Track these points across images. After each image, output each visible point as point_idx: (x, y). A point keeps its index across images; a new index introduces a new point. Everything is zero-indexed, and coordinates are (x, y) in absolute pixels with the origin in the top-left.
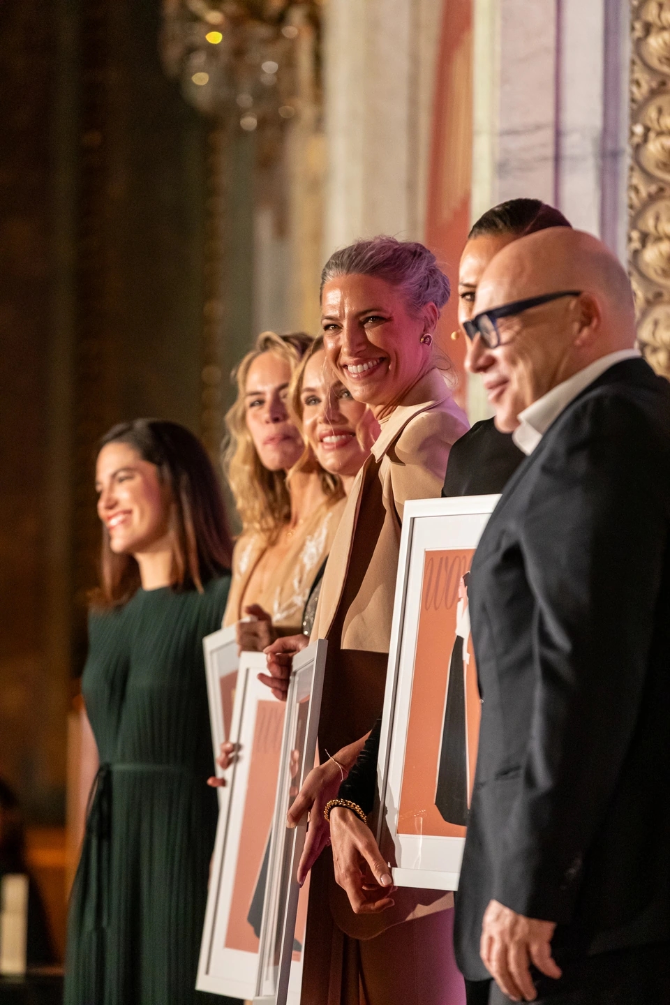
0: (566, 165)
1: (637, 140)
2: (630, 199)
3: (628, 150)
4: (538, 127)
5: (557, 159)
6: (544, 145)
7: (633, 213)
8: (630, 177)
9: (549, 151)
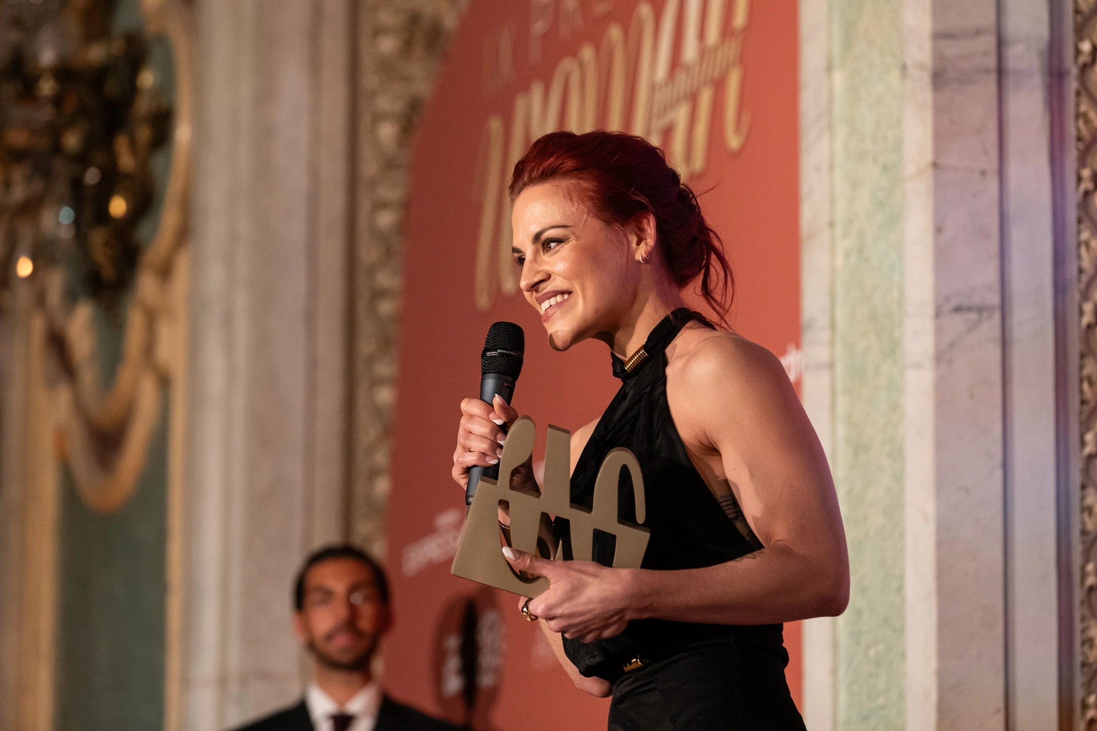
0: (1010, 81)
1: (1082, 59)
2: (1078, 130)
3: (1074, 71)
4: (978, 32)
5: (1001, 71)
6: (985, 55)
7: (1081, 146)
8: (1078, 105)
9: (992, 62)
